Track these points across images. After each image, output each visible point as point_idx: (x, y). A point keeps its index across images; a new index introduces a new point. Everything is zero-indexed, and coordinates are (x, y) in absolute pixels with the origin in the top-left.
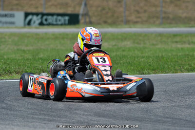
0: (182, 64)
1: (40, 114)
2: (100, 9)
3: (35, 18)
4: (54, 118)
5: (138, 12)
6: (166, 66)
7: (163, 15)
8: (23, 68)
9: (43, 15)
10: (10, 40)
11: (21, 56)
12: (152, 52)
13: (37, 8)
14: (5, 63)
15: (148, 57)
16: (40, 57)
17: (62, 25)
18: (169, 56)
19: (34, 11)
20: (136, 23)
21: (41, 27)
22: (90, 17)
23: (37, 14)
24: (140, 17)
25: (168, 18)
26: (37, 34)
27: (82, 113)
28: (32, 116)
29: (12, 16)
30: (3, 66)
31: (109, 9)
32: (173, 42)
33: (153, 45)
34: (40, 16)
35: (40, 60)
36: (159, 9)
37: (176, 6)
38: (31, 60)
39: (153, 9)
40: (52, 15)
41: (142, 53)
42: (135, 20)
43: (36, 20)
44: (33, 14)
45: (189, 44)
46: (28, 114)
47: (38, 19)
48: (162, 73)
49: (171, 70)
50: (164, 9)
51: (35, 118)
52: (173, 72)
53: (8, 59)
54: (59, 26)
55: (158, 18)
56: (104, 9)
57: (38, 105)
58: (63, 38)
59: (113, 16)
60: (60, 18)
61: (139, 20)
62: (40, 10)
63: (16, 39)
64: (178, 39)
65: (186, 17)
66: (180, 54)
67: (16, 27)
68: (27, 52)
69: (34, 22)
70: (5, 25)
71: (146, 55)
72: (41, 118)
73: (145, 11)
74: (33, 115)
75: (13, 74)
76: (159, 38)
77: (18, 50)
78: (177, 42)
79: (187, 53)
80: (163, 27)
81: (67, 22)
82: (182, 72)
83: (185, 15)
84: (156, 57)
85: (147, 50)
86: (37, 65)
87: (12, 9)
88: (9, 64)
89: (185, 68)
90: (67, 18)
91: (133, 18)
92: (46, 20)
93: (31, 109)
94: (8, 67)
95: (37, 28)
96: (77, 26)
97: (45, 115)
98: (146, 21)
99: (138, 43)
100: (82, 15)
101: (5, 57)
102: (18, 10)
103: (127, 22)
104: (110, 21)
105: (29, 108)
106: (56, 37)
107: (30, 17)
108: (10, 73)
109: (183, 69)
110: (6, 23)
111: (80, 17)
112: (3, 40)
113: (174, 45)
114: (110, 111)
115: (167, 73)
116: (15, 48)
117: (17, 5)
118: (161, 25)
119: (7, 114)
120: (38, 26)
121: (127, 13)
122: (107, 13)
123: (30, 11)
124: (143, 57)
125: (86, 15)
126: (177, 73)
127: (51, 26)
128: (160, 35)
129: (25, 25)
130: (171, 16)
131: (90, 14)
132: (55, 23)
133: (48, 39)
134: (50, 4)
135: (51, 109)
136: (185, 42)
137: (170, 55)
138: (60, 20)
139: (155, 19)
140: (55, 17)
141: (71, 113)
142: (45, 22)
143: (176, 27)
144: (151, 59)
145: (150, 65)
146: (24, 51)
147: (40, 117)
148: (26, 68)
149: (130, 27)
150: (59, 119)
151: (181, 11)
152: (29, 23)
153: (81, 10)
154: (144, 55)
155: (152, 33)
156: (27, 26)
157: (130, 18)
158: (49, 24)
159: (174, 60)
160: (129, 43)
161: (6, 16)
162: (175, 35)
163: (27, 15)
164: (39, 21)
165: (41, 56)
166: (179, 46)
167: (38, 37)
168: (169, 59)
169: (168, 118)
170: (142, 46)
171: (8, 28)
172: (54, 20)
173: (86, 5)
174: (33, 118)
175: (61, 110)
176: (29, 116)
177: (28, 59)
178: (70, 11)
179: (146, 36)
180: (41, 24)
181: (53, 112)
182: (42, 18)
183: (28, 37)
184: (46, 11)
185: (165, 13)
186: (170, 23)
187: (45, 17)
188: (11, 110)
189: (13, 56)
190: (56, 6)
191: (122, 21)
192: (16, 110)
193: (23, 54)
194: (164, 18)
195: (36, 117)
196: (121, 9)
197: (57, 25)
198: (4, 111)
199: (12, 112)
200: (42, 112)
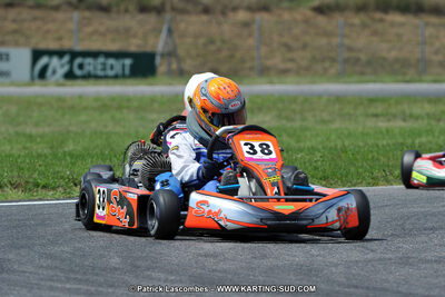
0: (388, 166)
1: (68, 280)
2: (202, 41)
4: (101, 289)
5: (289, 48)
6: (353, 169)
7: (346, 55)
8: (30, 177)
9: (74, 55)
11: (25, 148)
12: (319, 139)
13: (60, 39)
15: (312, 150)
16: (66, 149)
17: (116, 77)
18: (359, 147)
19: (53, 46)
20: (285, 72)
21: (69, 82)
22: (179, 60)
23: (60, 54)
24: (292, 60)
25: (357, 60)
26: (60, 99)
27: (162, 276)
28: (49, 283)
29: (5, 57)
31: (223, 41)
32: (367, 116)
33: (324, 122)
34: (66, 58)
35: (68, 158)
36: (336, 41)
37: (375, 33)
38: (46, 157)
39: (323, 41)
40: (95, 55)
41: (298, 142)
42: (282, 66)
43: (58, 66)
44: (51, 53)
45: (404, 120)
46: (42, 280)
47: (62, 66)
48: (344, 186)
49: (364, 179)
50: (347, 42)
51: (57, 288)
52: (369, 185)
54: (111, 81)
55: (333, 60)
56: (212, 42)
57: (63, 260)
58: (120, 108)
59: (232, 57)
60: (111, 61)
61: (290, 65)
62: (67, 44)
63: (13, 109)
64: (379, 109)
65: (397, 60)
66: (385, 143)
67: (13, 84)
68: (39, 140)
69: (54, 72)
71: (308, 144)
72: (69, 289)
73: (305, 46)
74: (53, 281)
75: (6, 189)
76: (337, 107)
77: (17, 134)
78: (376, 116)
79: (401, 140)
80: (345, 82)
81: (127, 71)
82: (388, 182)
83: (393, 54)
84: (331, 148)
85: (308, 133)
86: (57, 169)
87: (2, 43)
89: (396, 173)
90: (128, 62)
91: (277, 61)
92: (81, 66)
93: (47, 268)
95: (59, 85)
96: (150, 80)
97: (80, 281)
98: (308, 69)
99: (288, 119)
100: (162, 55)
102: (16, 44)
103: (264, 71)
104: (225, 68)
105: (42, 266)
106: (104, 106)
107: (44, 60)
109: (390, 178)
111: (158, 60)
113: (371, 123)
114: (225, 271)
115: (355, 185)
116: (11, 130)
117: (15, 32)
118: (340, 77)
120: (62, 81)
121: (264, 50)
122: (219, 50)
123: (42, 46)
124: (300, 150)
125: (170, 54)
126: (377, 185)
127: (92, 81)
128: (339, 99)
129: (32, 78)
130: (363, 57)
131: (181, 52)
132: (100, 73)
133: (85, 108)
134: (89, 29)
135: (93, 268)
136: (395, 116)
137: (361, 144)
138: (112, 68)
139: (327, 64)
140: (101, 60)
141: (137, 277)
143: (374, 82)
144: (318, 154)
145: (316, 168)
146: (30, 137)
147: (68, 286)
148: (35, 175)
149: (271, 83)
150: (110, 290)
151: (384, 46)
152: (42, 74)
153: (159, 44)
154: (302, 145)
155: (320, 96)
156: (37, 81)
157: (269, 63)
158: (87, 77)
159: (370, 157)
160: (267, 118)
162: (373, 100)
163: (37, 55)
165: (70, 147)
166: (383, 124)
167: (61, 105)
168: (358, 153)
169: (356, 287)
170: (297, 124)
172: (100, 67)
173: (170, 31)
174: (51, 288)
175: (116, 269)
176: (42, 283)
177: (39, 156)
178: (134, 45)
179: (307, 101)
180: (70, 75)
181: (97, 275)
183: (41, 105)
184: (79, 47)
185: (350, 49)
186: (362, 73)
189: (6, 148)
190: (103, 35)
191: (251, 69)
192: (14, 271)
193: (28, 145)
194: (346, 61)
195: (59, 285)
196: (251, 42)
197: (106, 77)
199: (5, 276)
200: (72, 276)
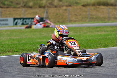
0: (101, 43)
1: (22, 74)
2: (55, 14)
3: (19, 21)
5: (76, 15)
6: (92, 45)
7: (90, 16)
9: (24, 19)
10: (6, 34)
11: (12, 42)
12: (84, 37)
13: (20, 15)
14: (3, 47)
15: (82, 40)
16: (22, 42)
19: (19, 17)
20: (75, 21)
21: (23, 26)
22: (49, 19)
23: (20, 19)
24: (77, 18)
27: (45, 72)
28: (18, 75)
29: (7, 20)
30: (2, 48)
31: (60, 14)
32: (96, 31)
33: (85, 33)
34: (22, 20)
35: (22, 44)
36: (88, 13)
37: (97, 11)
38: (17, 44)
39: (85, 13)
41: (79, 38)
43: (20, 22)
44: (18, 19)
45: (105, 32)
46: (16, 74)
47: (21, 22)
48: (90, 49)
49: (95, 47)
52: (96, 48)
53: (4, 44)
55: (87, 18)
56: (57, 14)
57: (21, 69)
58: (35, 32)
59: (62, 18)
60: (33, 20)
62: (22, 16)
63: (9, 33)
64: (98, 29)
66: (100, 38)
68: (15, 40)
69: (19, 23)
70: (3, 26)
71: (81, 39)
73: (80, 15)
76: (88, 29)
77: (10, 39)
78: (98, 31)
79: (104, 37)
82: (101, 47)
83: (102, 16)
85: (81, 36)
86: (20, 47)
87: (6, 17)
88: (5, 47)
89: (103, 45)
91: (73, 19)
92: (25, 22)
94: (4, 49)
95: (20, 26)
99: (76, 33)
100: (45, 18)
101: (3, 43)
102: (10, 17)
104: (61, 21)
105: (16, 71)
107: (16, 21)
108: (6, 52)
109: (101, 46)
110: (3, 24)
112: (2, 34)
113: (97, 33)
115: (92, 48)
117: (9, 14)
118: (89, 22)
119: (4, 75)
121: (70, 16)
122: (59, 16)
123: (16, 17)
125: (47, 18)
126: (98, 48)
128: (89, 27)
129: (14, 25)
130: (94, 17)
131: (50, 17)
134: (27, 12)
135: (28, 71)
136: (102, 31)
137: (94, 38)
140: (30, 20)
142: (25, 23)
144: (83, 41)
146: (13, 40)
147: (22, 76)
148: (14, 49)
149: (72, 24)
151: (100, 14)
152: (16, 24)
153: (44, 15)
155: (84, 27)
156: (15, 26)
158: (27, 24)
159: (96, 41)
160: (71, 33)
161: (3, 20)
162: (97, 27)
163: (15, 19)
164: (22, 22)
166: (99, 33)
167: (21, 31)
168: (93, 40)
170: (79, 34)
171: (4, 27)
173: (47, 12)
174: (18, 77)
175: (34, 71)
177: (15, 44)
179: (81, 28)
180: (23, 24)
181: (29, 73)
182: (23, 21)
183: (16, 31)
184: (25, 17)
185: (91, 15)
186: (94, 21)
187: (25, 20)
188: (6, 72)
189: (7, 42)
190: (30, 14)
191: (68, 21)
192: (9, 73)
194: (90, 18)
195: (20, 76)
196: (67, 14)
198: (3, 73)
199: (7, 74)
